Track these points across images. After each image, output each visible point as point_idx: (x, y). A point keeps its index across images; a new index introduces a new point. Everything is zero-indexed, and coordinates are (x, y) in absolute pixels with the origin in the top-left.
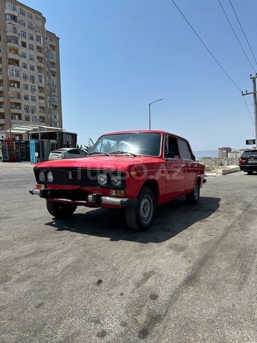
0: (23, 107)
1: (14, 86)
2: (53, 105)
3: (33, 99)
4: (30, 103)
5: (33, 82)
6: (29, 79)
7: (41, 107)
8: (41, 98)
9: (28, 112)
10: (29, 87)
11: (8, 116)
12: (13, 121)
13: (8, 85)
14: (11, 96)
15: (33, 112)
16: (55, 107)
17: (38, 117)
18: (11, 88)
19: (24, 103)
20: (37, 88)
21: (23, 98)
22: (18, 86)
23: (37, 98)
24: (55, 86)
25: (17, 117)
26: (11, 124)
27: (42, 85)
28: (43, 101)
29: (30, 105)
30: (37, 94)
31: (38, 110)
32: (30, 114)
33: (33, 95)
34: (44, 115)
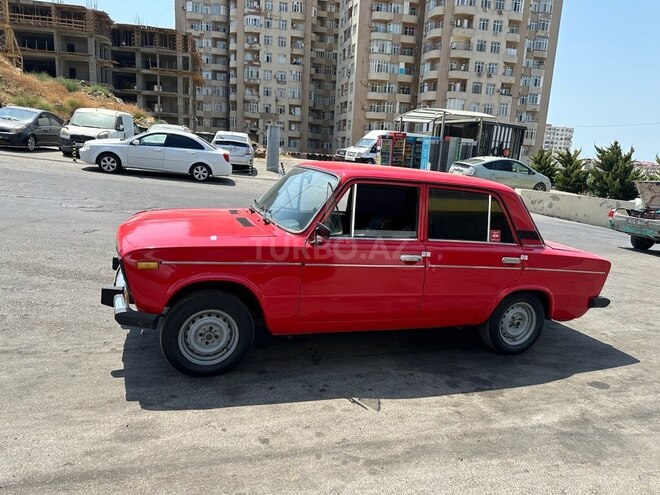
0: (472, 66)
1: (461, 26)
2: (536, 58)
3: (495, 49)
4: (486, 58)
5: (500, 13)
6: (492, 6)
7: (507, 64)
8: (510, 45)
9: (479, 75)
10: (491, 25)
11: (442, 85)
12: (450, 94)
13: (452, 24)
14: (454, 45)
15: (489, 76)
16: (540, 61)
17: (499, 86)
18: (455, 29)
19: (475, 57)
20: (506, 24)
21: (475, 48)
22: (470, 26)
23: (503, 45)
24: (547, 15)
25: (458, 85)
26: (446, 100)
27: (518, 16)
28: (514, 52)
29: (487, 62)
30: (504, 36)
31: (501, 70)
32: (484, 80)
33: (495, 40)
34: (512, 80)
